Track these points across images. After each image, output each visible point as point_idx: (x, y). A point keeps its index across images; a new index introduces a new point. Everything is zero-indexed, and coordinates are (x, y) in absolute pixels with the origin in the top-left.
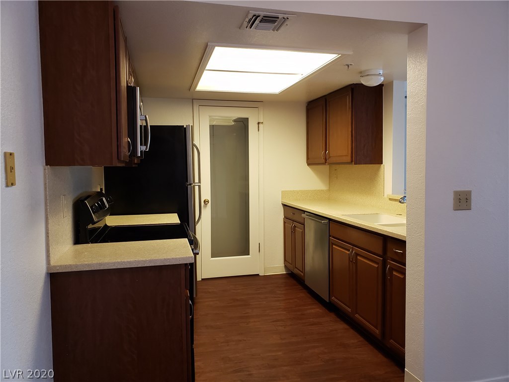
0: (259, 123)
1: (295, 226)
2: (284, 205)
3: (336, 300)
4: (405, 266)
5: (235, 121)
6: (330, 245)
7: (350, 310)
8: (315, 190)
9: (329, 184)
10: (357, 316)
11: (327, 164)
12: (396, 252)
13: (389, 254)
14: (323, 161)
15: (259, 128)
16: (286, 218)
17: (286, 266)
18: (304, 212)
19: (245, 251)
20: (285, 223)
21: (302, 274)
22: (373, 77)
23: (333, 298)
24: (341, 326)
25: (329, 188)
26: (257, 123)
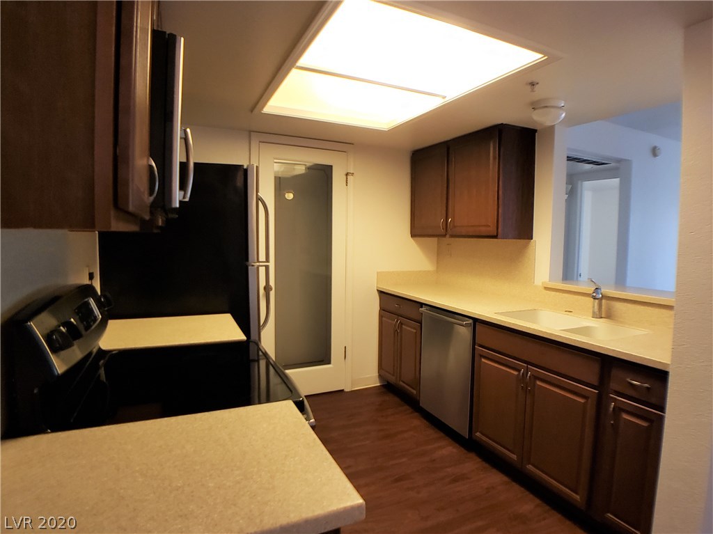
0: (347, 174)
1: (401, 324)
2: (381, 293)
3: (484, 438)
4: (664, 413)
5: (309, 168)
6: (476, 358)
7: (514, 457)
8: (420, 271)
9: (437, 263)
10: (530, 467)
11: (448, 236)
12: (632, 384)
13: (613, 385)
14: (443, 232)
15: (347, 180)
16: (384, 310)
17: (380, 376)
18: (421, 304)
19: (324, 358)
20: (381, 317)
21: (415, 392)
22: (552, 110)
23: (478, 434)
24: (496, 478)
25: (437, 268)
26: (345, 173)
